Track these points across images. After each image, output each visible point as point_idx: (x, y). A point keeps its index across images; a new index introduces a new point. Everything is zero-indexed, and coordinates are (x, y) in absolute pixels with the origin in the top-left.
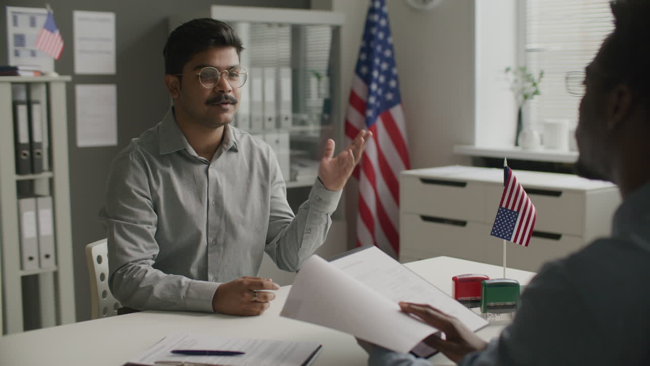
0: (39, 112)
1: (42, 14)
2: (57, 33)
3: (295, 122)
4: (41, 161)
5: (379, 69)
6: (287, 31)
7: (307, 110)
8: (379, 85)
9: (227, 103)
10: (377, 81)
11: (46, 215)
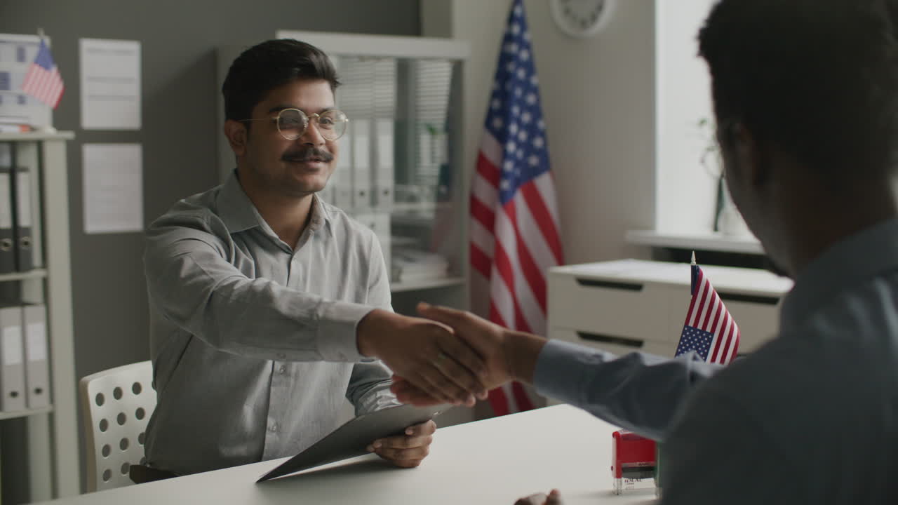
0: (26, 183)
1: (33, 43)
2: (54, 70)
3: (398, 197)
4: (29, 254)
5: (519, 122)
6: (389, 68)
7: (417, 181)
8: (519, 145)
9: (317, 160)
10: (516, 139)
11: (36, 331)
